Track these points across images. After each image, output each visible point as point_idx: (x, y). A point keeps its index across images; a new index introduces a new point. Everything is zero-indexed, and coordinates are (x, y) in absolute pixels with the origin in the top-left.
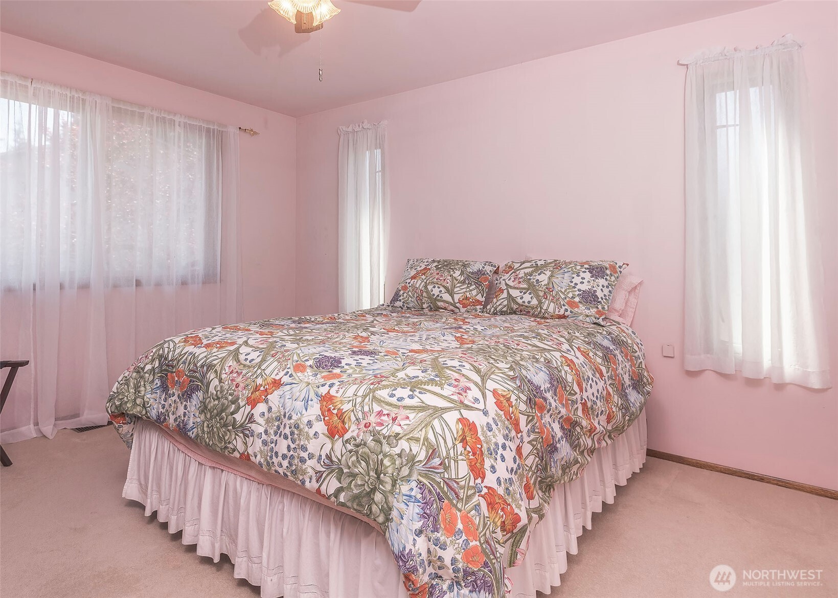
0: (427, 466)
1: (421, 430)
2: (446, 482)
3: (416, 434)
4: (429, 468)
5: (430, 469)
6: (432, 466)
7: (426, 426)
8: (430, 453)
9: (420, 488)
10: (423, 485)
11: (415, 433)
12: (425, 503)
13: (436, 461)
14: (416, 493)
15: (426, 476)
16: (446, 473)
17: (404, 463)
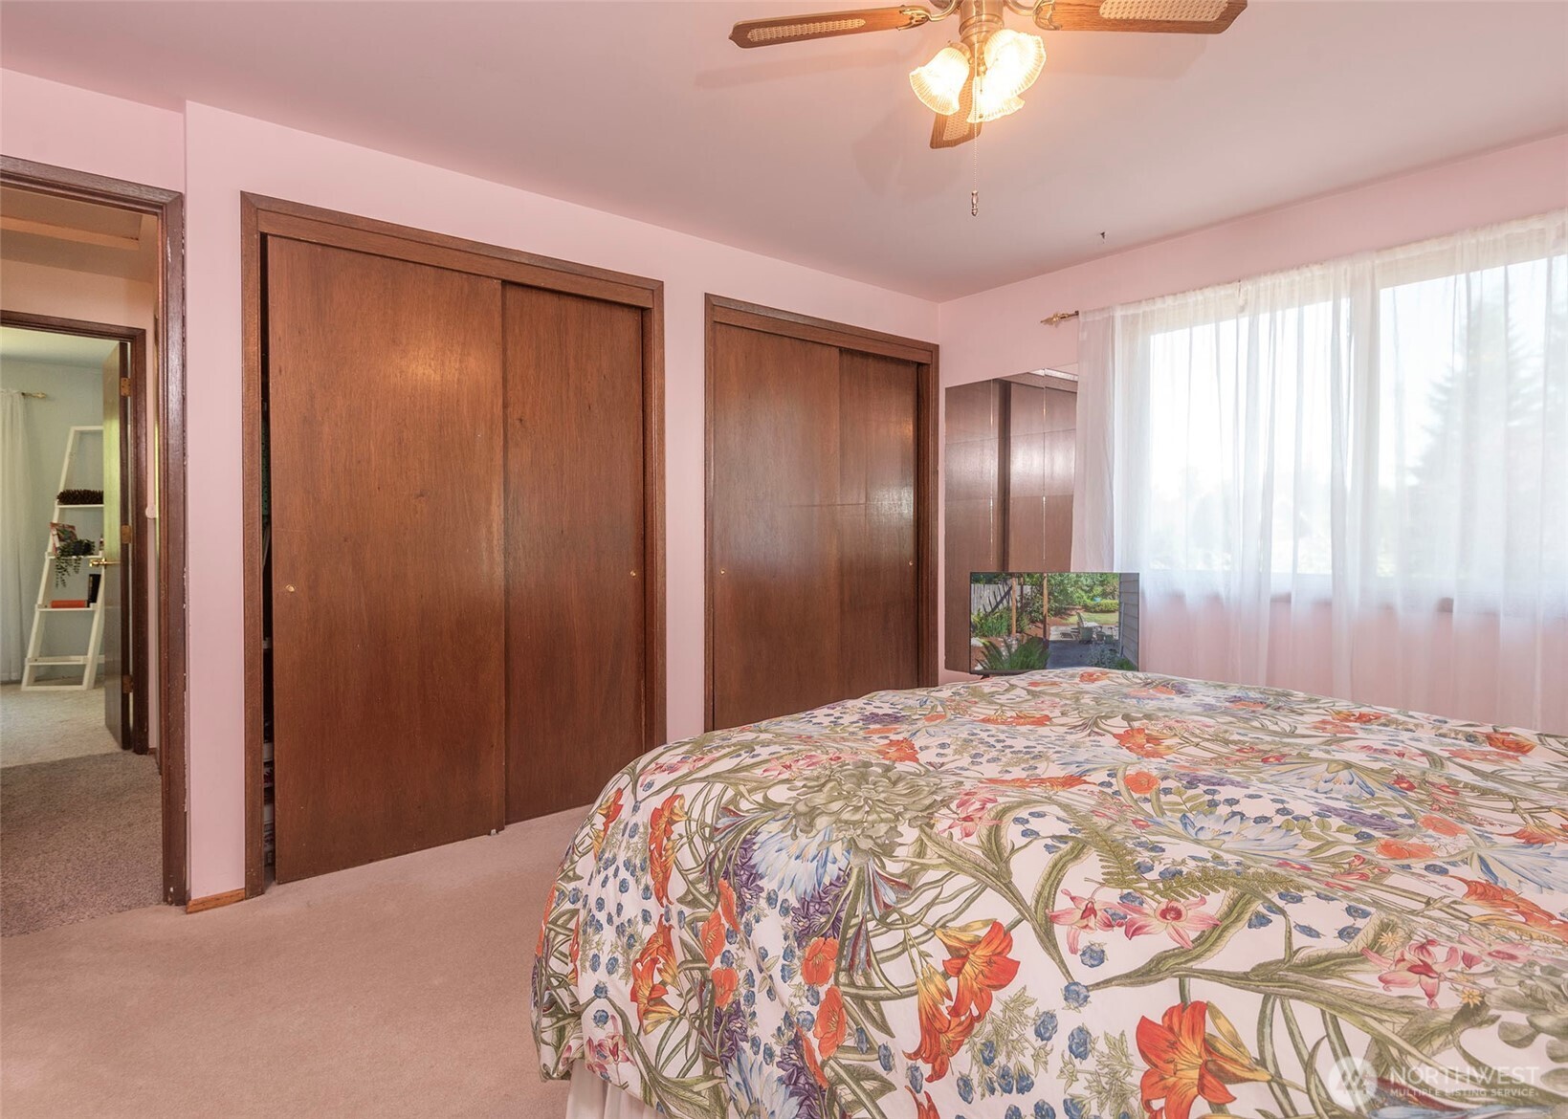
0: (877, 879)
1: (940, 856)
2: (860, 928)
3: (932, 850)
4: (874, 884)
5: (872, 887)
6: (879, 887)
7: (950, 863)
8: (901, 881)
9: (838, 878)
10: (844, 881)
11: (934, 848)
12: (820, 896)
13: (889, 896)
14: (832, 871)
15: (860, 884)
16: (874, 923)
17: (879, 841)
